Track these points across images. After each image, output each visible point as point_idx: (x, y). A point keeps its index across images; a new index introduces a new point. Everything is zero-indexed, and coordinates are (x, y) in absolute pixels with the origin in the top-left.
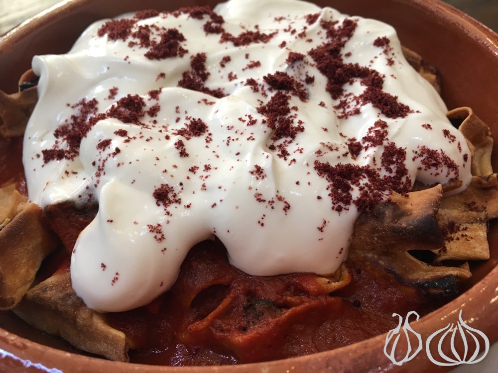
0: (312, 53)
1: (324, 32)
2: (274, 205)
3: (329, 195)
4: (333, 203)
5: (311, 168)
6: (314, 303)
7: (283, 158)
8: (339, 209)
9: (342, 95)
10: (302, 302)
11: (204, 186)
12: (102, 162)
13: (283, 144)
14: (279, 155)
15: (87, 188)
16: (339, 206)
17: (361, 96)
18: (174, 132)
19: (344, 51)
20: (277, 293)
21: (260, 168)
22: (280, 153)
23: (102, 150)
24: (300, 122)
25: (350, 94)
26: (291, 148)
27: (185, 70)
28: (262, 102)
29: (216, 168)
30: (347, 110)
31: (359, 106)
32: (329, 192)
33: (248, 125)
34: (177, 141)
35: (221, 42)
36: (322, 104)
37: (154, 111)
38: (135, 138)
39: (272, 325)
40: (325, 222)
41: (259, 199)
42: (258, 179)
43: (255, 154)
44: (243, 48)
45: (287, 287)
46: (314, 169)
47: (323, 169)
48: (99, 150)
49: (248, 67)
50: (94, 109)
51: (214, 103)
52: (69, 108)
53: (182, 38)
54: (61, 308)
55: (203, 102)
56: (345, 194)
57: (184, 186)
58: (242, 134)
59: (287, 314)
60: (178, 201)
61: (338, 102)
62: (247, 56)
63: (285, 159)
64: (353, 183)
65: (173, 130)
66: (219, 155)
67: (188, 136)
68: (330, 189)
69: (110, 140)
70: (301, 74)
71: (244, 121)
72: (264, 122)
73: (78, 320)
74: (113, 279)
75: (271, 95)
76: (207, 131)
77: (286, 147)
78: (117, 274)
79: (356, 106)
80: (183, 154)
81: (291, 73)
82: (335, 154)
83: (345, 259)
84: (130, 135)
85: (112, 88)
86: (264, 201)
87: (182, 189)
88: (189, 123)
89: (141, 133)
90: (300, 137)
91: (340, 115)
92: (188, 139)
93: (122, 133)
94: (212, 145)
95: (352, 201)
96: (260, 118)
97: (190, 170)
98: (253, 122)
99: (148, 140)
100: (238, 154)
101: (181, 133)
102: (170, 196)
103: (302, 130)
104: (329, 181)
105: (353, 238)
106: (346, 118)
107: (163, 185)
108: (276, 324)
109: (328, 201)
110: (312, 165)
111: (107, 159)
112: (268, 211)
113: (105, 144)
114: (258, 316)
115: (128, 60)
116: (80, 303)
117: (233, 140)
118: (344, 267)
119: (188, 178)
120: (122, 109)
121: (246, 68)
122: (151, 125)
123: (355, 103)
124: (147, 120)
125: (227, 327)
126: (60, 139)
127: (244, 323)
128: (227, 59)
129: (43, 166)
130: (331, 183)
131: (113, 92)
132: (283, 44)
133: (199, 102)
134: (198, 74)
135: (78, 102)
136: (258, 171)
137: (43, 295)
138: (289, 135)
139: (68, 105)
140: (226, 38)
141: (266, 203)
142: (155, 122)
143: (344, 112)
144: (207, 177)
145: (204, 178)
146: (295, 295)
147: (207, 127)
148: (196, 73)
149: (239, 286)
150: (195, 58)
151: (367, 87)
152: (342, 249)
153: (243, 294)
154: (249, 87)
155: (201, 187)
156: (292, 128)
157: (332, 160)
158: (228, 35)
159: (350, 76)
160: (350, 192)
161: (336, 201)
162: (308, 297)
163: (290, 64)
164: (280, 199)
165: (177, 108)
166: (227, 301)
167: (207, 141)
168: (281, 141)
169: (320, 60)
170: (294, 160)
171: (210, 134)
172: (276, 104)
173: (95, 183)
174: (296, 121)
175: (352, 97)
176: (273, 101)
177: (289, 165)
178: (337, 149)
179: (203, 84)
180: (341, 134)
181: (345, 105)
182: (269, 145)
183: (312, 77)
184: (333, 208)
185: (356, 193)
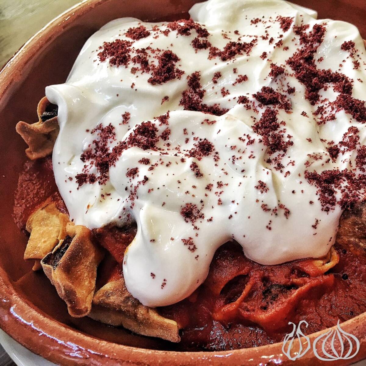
0: (290, 62)
1: (298, 37)
2: (277, 212)
3: (319, 199)
4: (322, 205)
5: (303, 178)
6: (314, 282)
7: (279, 171)
8: (327, 210)
9: (318, 100)
10: (305, 283)
11: (220, 201)
12: (133, 188)
13: (278, 157)
14: (275, 168)
15: (124, 209)
16: (327, 208)
17: (335, 103)
18: (185, 153)
19: (316, 57)
20: (286, 277)
21: (263, 183)
22: (276, 166)
23: (131, 178)
24: (289, 137)
25: (326, 100)
26: (285, 161)
27: (184, 90)
28: (255, 118)
29: (227, 185)
30: (325, 116)
31: (334, 112)
32: (318, 196)
33: (247, 144)
34: (191, 163)
35: (210, 58)
36: (304, 114)
37: (165, 135)
38: (157, 165)
39: (286, 304)
40: (317, 221)
41: (265, 208)
42: (262, 192)
43: (257, 171)
44: (230, 62)
45: (292, 271)
46: (304, 178)
47: (312, 177)
48: (129, 178)
49: (237, 81)
50: (112, 134)
51: (215, 122)
52: (89, 133)
53: (176, 59)
54: (124, 309)
55: (205, 122)
56: (330, 197)
57: (204, 203)
58: (243, 152)
59: (295, 294)
60: (202, 216)
61: (316, 108)
62: (235, 71)
63: (281, 172)
64: (336, 187)
65: (184, 150)
66: (228, 172)
67: (199, 157)
68: (319, 194)
69: (137, 169)
70: (283, 86)
71: (244, 140)
72: (261, 141)
73: (138, 316)
74: (161, 284)
75: (262, 111)
76: (214, 150)
77: (280, 161)
78: (165, 280)
79: (331, 112)
80: (199, 174)
81: (275, 87)
82: (320, 162)
83: (334, 244)
84: (153, 162)
85: (124, 113)
86: (270, 210)
87: (203, 205)
88: (197, 143)
89: (160, 160)
90: (290, 150)
91: (319, 120)
92: (199, 159)
93: (146, 161)
94: (220, 162)
95: (336, 202)
96: (256, 137)
97: (206, 188)
98: (251, 142)
99: (167, 165)
100: (243, 171)
101: (192, 154)
102: (194, 212)
103: (291, 144)
104: (317, 188)
105: (339, 228)
106: (325, 123)
107: (187, 204)
108: (289, 303)
109: (318, 204)
110: (303, 175)
111: (138, 186)
112: (273, 218)
113: (133, 173)
114: (275, 298)
115: (135, 87)
116: (137, 303)
117: (237, 159)
118: (333, 249)
119: (206, 195)
120: (139, 137)
121: (236, 83)
122: (166, 148)
123: (330, 109)
124: (161, 144)
125: (252, 308)
126: (88, 163)
127: (264, 303)
128: (218, 75)
129: (78, 189)
130: (319, 188)
131: (126, 117)
132: (264, 55)
133: (202, 123)
134: (195, 92)
135: (95, 127)
136: (262, 186)
137: (108, 301)
138: (282, 149)
139: (88, 131)
140: (214, 53)
141: (271, 212)
142: (168, 145)
143: (322, 118)
144: (221, 193)
145: (218, 194)
146: (299, 277)
147: (213, 146)
148: (193, 92)
149: (256, 274)
150: (191, 78)
151: (339, 94)
152: (331, 238)
153: (260, 280)
154: (242, 105)
155: (217, 202)
156: (283, 142)
157: (318, 167)
158: (215, 49)
159: (324, 82)
160: (334, 194)
161: (324, 204)
162: (309, 278)
163: (273, 77)
164: (281, 206)
165: (185, 130)
166: (248, 287)
167: (216, 160)
168: (275, 155)
169: (298, 69)
170: (289, 172)
171: (217, 153)
172: (267, 121)
173: (131, 205)
174: (286, 135)
175: (327, 102)
176: (265, 117)
177: (285, 177)
178: (321, 158)
179: (201, 101)
180: (322, 140)
181: (322, 111)
182: (266, 160)
183: (293, 87)
184: (322, 210)
185: (339, 196)
